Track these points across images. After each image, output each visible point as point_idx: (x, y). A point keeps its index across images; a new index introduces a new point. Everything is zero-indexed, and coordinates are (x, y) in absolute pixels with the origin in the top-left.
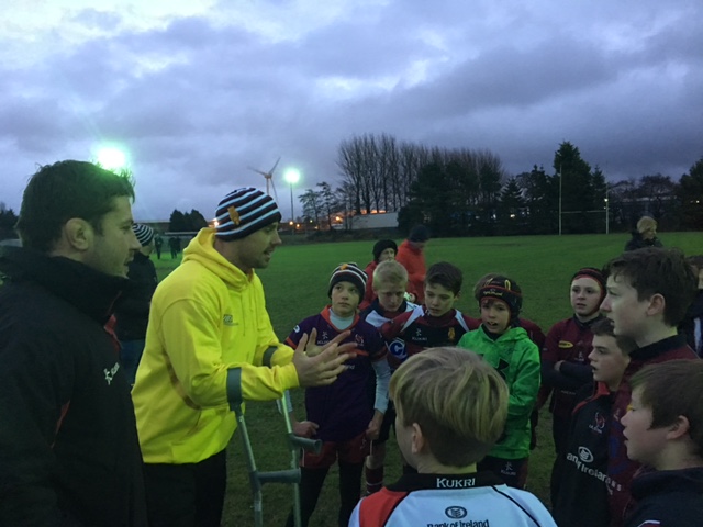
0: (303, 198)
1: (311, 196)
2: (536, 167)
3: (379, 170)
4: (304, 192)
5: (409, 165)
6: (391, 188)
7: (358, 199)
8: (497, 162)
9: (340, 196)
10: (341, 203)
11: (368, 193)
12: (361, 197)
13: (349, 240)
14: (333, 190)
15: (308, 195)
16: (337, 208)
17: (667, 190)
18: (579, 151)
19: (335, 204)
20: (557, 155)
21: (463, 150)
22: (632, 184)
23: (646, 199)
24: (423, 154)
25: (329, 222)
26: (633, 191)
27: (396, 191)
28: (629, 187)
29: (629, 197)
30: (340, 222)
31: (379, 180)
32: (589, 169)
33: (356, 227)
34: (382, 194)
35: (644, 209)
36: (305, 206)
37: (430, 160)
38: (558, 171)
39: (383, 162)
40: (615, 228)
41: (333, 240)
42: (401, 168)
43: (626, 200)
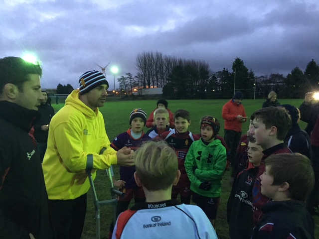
0: (119, 80)
1: (123, 79)
2: (224, 69)
3: (154, 68)
4: (120, 77)
5: (168, 66)
6: (159, 76)
7: (145, 81)
8: (207, 66)
9: (136, 79)
10: (137, 83)
11: (149, 79)
12: (146, 80)
13: (140, 100)
14: (133, 77)
15: (121, 79)
16: (135, 85)
17: (281, 81)
18: (243, 62)
19: (134, 83)
20: (234, 64)
21: (193, 61)
22: (266, 77)
23: (272, 84)
24: (175, 61)
25: (131, 91)
26: (267, 81)
27: (162, 78)
28: (265, 79)
29: (265, 83)
30: (136, 91)
31: (154, 73)
32: (247, 70)
33: (143, 94)
34: (156, 79)
35: (271, 89)
36: (120, 84)
37: (178, 64)
38: (234, 71)
39: (157, 64)
40: (258, 97)
41: (133, 100)
42: (164, 67)
43: (263, 84)
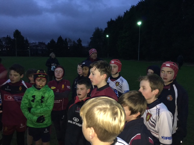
2: (8, 36)
17: (44, 46)
20: (14, 33)
22: (36, 44)
23: (39, 48)
29: (35, 47)
32: (24, 38)
38: (15, 38)
40: (32, 55)
